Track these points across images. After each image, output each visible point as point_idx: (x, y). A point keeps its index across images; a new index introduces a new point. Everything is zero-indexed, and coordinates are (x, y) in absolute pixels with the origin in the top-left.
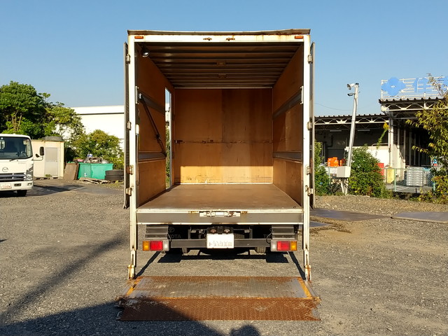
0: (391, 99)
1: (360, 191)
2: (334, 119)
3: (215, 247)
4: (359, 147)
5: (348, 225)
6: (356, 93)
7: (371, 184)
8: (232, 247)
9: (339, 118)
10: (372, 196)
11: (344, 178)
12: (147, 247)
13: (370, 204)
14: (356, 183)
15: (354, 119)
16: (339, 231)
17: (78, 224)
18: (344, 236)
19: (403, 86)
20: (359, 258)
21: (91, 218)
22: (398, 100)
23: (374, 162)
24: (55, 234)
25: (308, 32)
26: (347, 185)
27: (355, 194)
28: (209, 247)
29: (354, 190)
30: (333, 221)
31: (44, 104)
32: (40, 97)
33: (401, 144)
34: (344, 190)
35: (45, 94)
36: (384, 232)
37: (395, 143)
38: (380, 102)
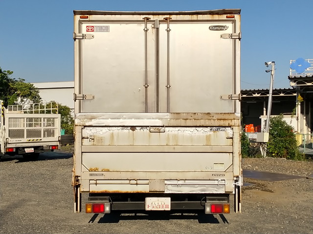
0: (298, 76)
1: (277, 154)
2: (250, 93)
3: (153, 209)
4: (276, 116)
5: (270, 185)
6: (273, 69)
7: (286, 148)
8: (169, 209)
9: (254, 92)
10: (288, 159)
11: (263, 143)
12: (89, 209)
13: (286, 166)
14: (273, 147)
15: (271, 92)
16: (262, 190)
17: (31, 183)
18: (267, 196)
19: (309, 65)
20: (284, 217)
21: (43, 178)
22: (305, 76)
23: (289, 129)
24: (10, 193)
25: (238, 12)
26: (266, 148)
27: (273, 156)
28: (147, 209)
29: (272, 153)
30: (256, 181)
31: (8, 80)
32: (4, 74)
33: (307, 114)
34: (263, 153)
35: (8, 72)
36: (303, 192)
37: (302, 112)
38: (289, 78)
